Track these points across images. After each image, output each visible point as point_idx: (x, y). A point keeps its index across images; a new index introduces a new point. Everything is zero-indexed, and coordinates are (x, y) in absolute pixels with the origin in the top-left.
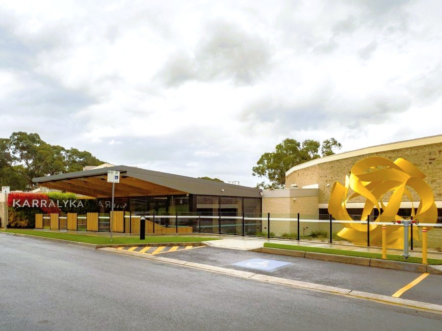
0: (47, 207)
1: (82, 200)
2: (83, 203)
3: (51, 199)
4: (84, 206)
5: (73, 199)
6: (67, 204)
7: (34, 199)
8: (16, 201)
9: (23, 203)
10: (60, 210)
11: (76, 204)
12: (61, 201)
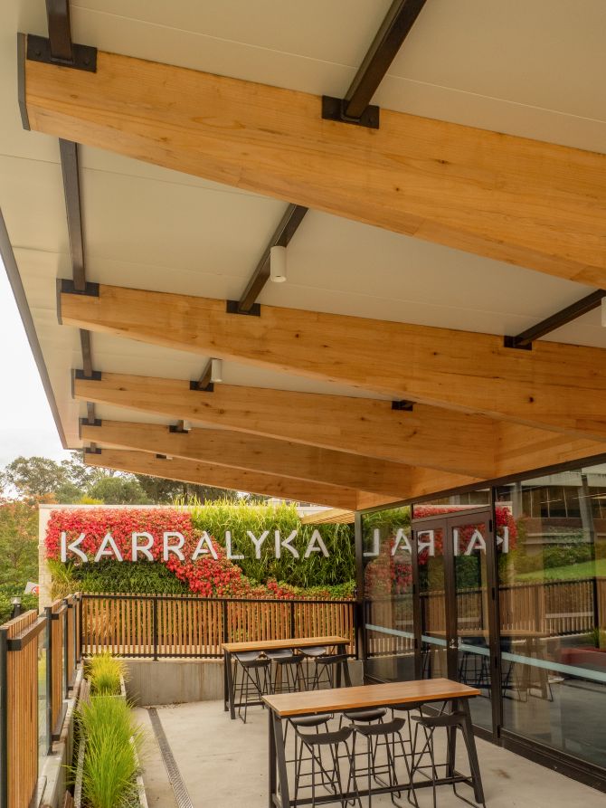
0: (188, 557)
1: (321, 528)
2: (327, 541)
3: (201, 526)
4: (330, 550)
5: (286, 527)
6: (265, 545)
7: (138, 528)
8: (70, 541)
9: (98, 546)
10: (236, 569)
11: (300, 543)
12: (238, 534)
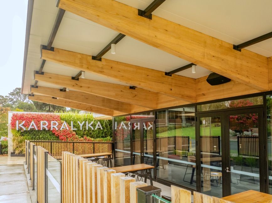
0: (59, 129)
1: (100, 121)
2: (102, 125)
3: (63, 119)
4: (103, 127)
5: (90, 120)
7: (43, 120)
8: (19, 123)
9: (29, 125)
10: (74, 133)
11: (94, 125)
12: (75, 122)
